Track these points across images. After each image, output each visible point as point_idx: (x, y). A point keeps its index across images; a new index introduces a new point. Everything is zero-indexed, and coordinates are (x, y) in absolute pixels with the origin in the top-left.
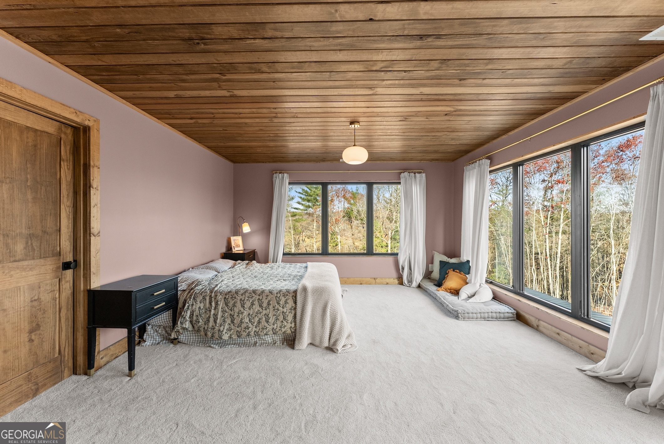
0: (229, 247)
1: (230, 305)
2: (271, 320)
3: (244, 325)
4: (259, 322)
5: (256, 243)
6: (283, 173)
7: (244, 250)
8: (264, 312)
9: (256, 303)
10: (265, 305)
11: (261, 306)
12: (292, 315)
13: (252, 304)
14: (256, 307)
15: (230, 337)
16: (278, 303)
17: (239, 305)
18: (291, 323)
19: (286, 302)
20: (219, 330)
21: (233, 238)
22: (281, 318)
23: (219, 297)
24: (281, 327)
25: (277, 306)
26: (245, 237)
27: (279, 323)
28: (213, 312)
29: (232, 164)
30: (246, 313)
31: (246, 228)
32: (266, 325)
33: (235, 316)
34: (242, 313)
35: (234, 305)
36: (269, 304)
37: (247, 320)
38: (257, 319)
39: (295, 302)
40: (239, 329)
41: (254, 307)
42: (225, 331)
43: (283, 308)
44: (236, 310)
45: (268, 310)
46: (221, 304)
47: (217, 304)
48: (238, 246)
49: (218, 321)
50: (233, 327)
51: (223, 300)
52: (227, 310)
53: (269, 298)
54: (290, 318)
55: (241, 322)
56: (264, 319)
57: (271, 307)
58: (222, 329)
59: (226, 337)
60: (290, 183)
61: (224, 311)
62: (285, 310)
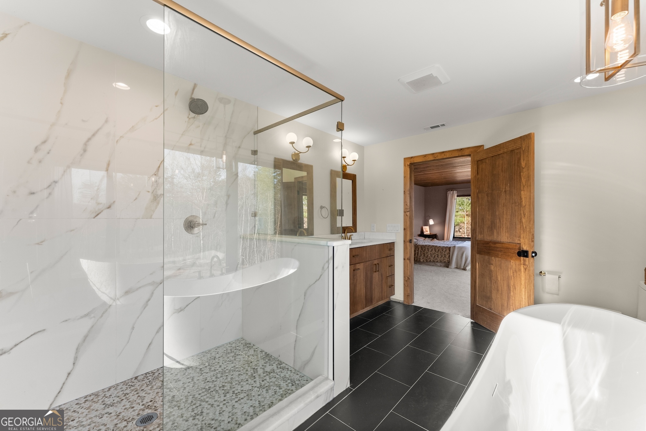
0: (422, 231)
1: (423, 250)
2: (440, 256)
3: (428, 257)
4: (434, 257)
5: (437, 230)
6: (453, 191)
7: (430, 234)
8: (437, 253)
9: (433, 250)
10: (437, 251)
11: (435, 251)
12: (448, 256)
13: (432, 250)
14: (434, 251)
15: (423, 261)
16: (443, 251)
17: (427, 250)
18: (448, 259)
19: (446, 250)
20: (419, 258)
21: (424, 227)
22: (444, 256)
23: (419, 247)
24: (443, 259)
25: (442, 252)
26: (431, 227)
27: (443, 258)
28: (417, 251)
29: (424, 188)
30: (429, 253)
31: (431, 222)
32: (437, 258)
33: (425, 254)
34: (428, 253)
35: (425, 250)
36: (439, 250)
37: (430, 256)
38: (434, 256)
39: (450, 251)
40: (427, 258)
41: (433, 251)
42: (421, 258)
43: (444, 252)
44: (426, 252)
45: (438, 253)
46: (420, 249)
47: (418, 249)
48: (427, 231)
49: (419, 255)
50: (424, 258)
51: (420, 248)
52: (422, 251)
53: (439, 248)
54: (447, 256)
55: (428, 256)
56: (436, 256)
57: (439, 252)
58: (420, 258)
59: (422, 261)
60: (457, 196)
61: (421, 252)
62: (445, 253)
